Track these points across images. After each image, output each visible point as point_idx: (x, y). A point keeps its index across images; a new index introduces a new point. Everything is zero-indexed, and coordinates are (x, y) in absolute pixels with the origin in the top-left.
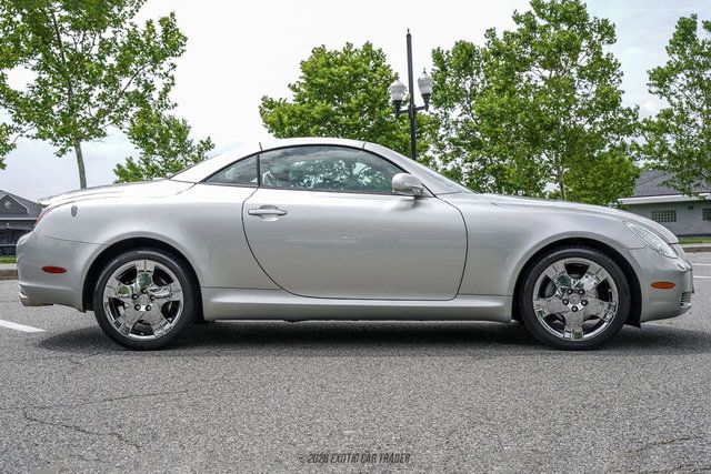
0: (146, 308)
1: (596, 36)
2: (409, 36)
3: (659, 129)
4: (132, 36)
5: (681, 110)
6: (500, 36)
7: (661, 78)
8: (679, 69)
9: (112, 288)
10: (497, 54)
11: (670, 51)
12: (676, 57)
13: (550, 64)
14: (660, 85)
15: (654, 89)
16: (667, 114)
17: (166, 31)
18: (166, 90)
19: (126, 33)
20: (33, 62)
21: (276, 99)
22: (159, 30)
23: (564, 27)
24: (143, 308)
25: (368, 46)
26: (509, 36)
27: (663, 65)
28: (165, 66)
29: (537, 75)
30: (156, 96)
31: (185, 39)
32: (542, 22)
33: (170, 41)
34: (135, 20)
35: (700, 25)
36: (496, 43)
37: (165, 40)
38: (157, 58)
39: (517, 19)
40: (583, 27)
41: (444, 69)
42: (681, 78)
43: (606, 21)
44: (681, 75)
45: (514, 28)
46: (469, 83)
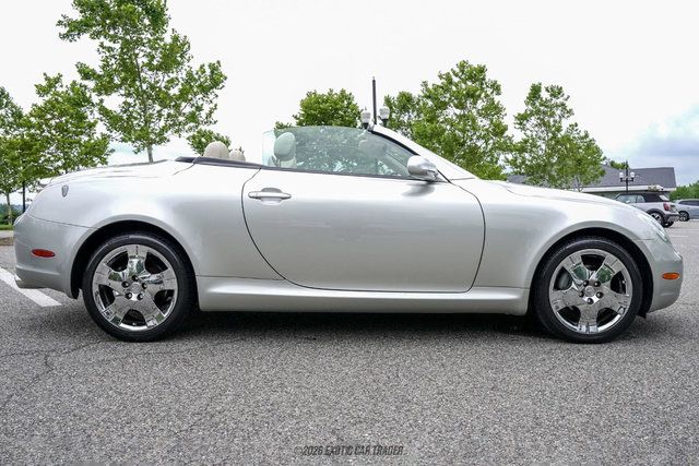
0: (139, 297)
1: (489, 91)
2: (374, 81)
3: (522, 150)
4: (190, 74)
5: (533, 139)
6: (430, 87)
7: (522, 119)
8: (532, 114)
9: (102, 274)
10: (429, 97)
11: (527, 104)
12: (530, 107)
13: (461, 106)
14: (521, 124)
15: (518, 126)
16: (526, 141)
17: (212, 72)
18: (211, 112)
19: (185, 73)
20: (123, 92)
21: (285, 124)
22: (208, 71)
23: (469, 83)
24: (134, 298)
25: (343, 92)
26: (436, 88)
27: (522, 112)
28: (211, 97)
29: (452, 112)
30: (203, 114)
31: (226, 78)
32: (456, 80)
33: (215, 79)
34: (191, 64)
35: (543, 90)
36: (428, 90)
37: (212, 79)
38: (205, 90)
39: (441, 77)
40: (482, 84)
41: (391, 108)
42: (534, 120)
43: (496, 82)
44: (533, 118)
45: (439, 82)
46: (406, 118)
